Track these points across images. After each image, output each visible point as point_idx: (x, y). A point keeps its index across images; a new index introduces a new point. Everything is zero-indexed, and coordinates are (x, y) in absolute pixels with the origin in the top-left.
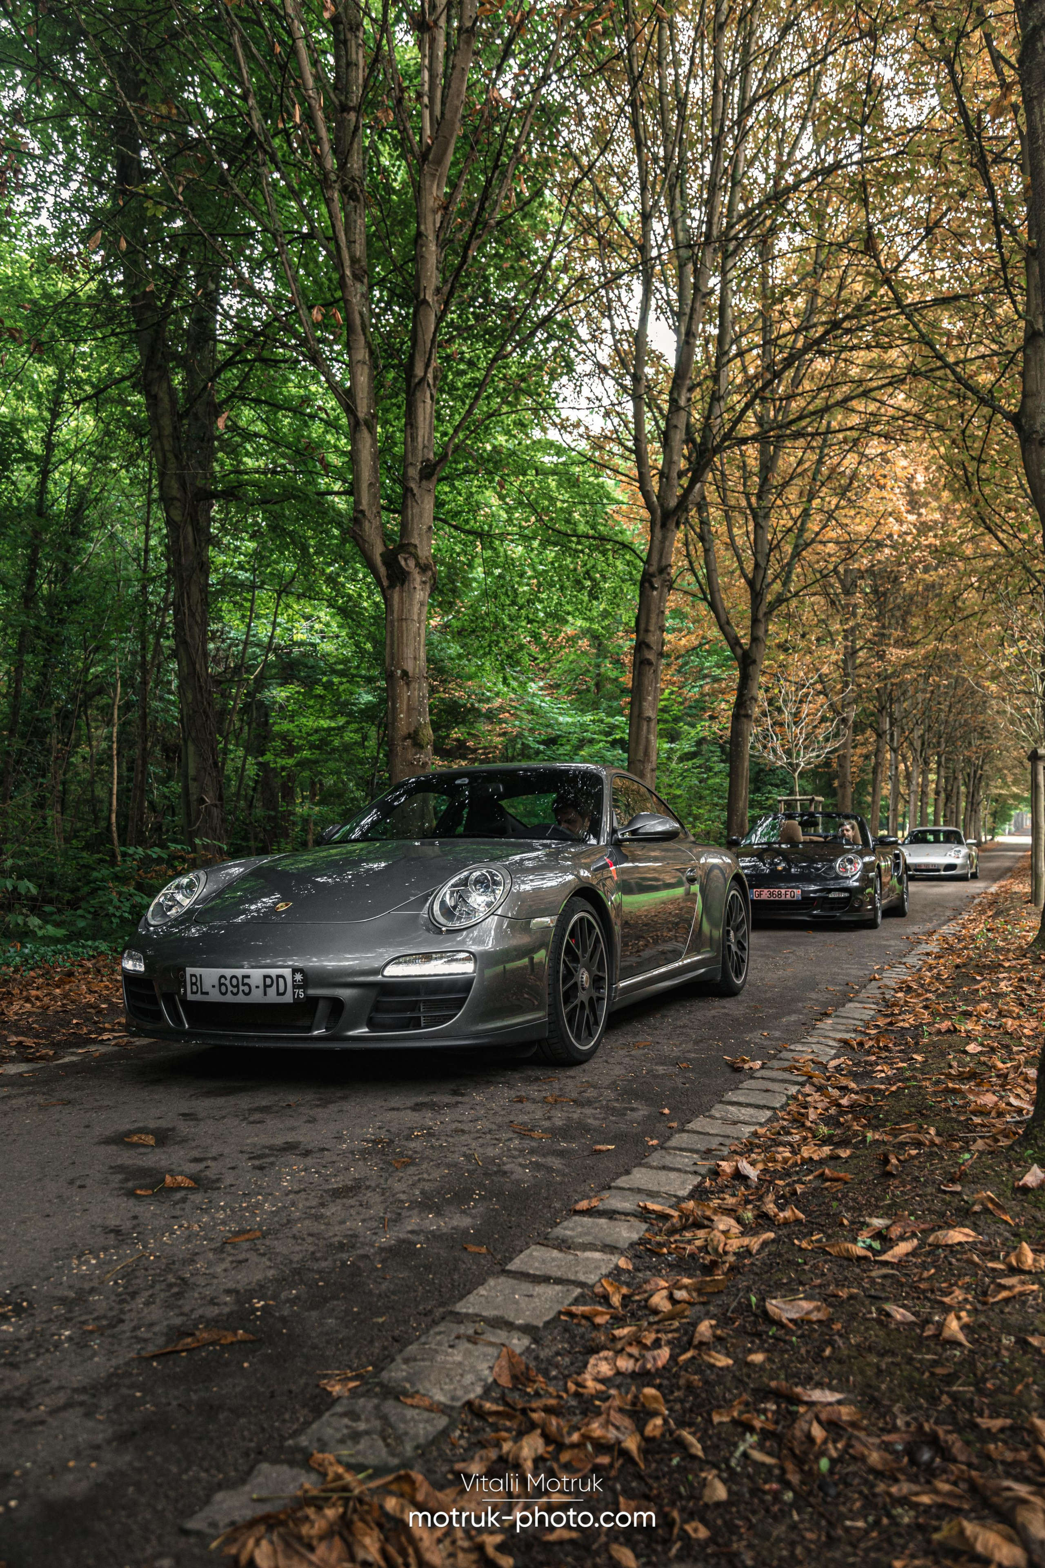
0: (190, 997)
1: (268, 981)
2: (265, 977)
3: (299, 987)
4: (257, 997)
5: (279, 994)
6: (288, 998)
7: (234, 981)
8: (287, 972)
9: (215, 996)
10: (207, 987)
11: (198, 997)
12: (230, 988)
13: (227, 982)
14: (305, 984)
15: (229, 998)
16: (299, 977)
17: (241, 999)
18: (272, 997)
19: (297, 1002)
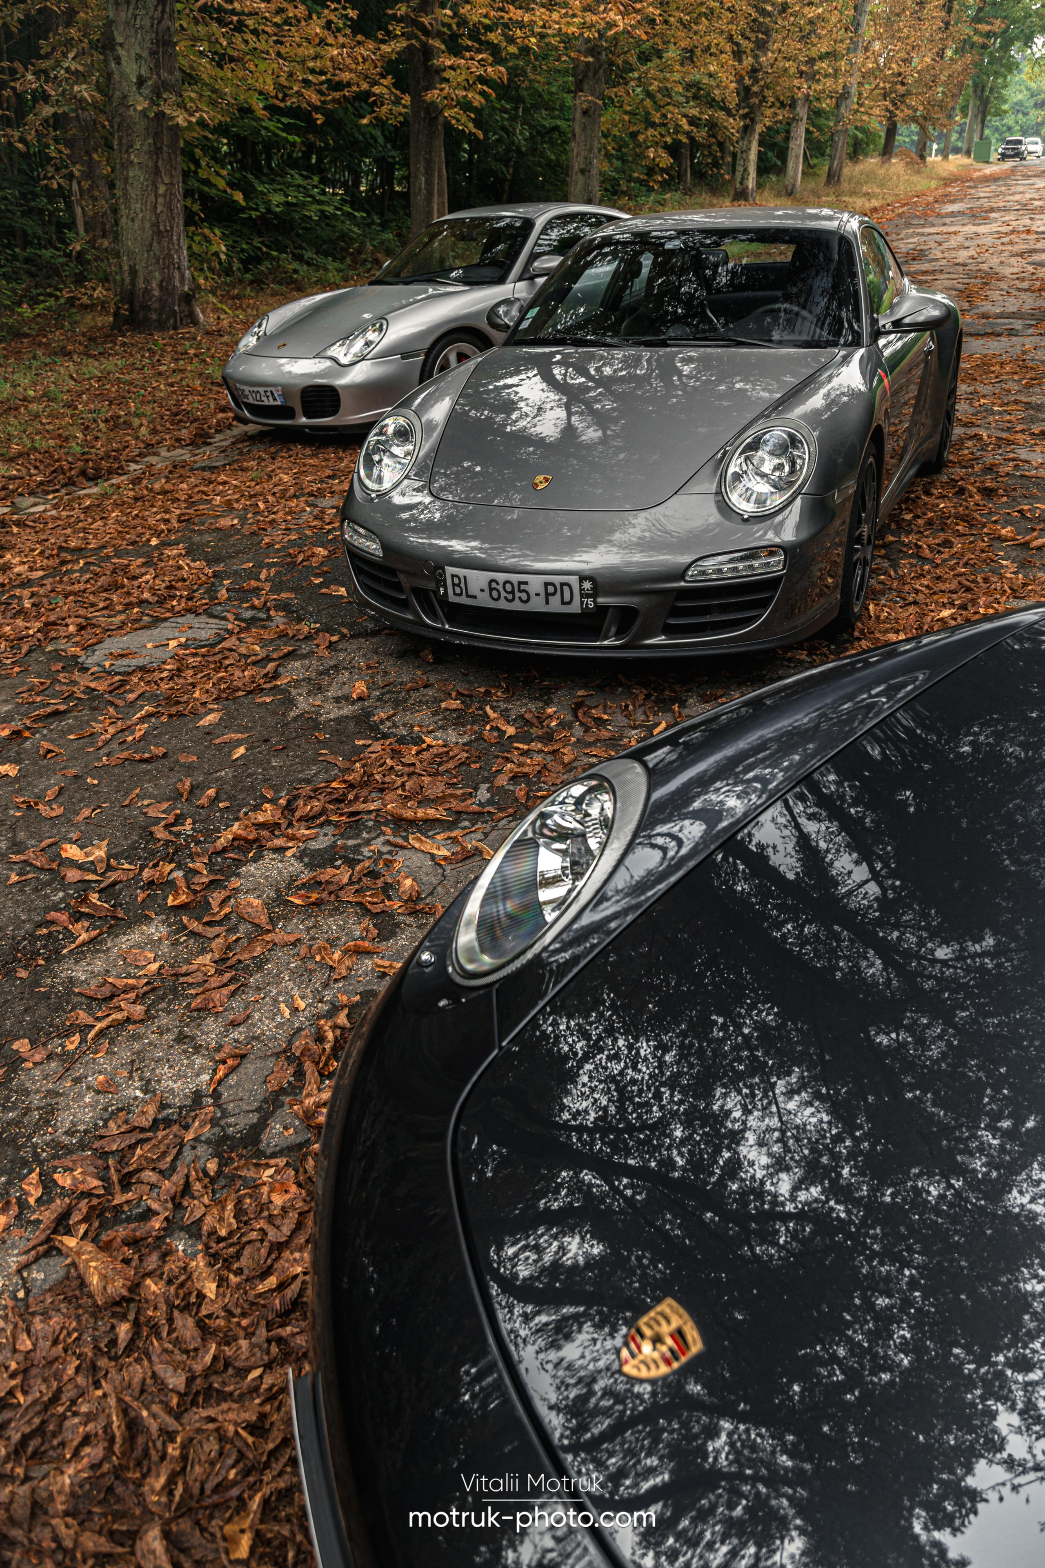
0: (452, 598)
1: (551, 589)
2: (546, 584)
3: (588, 596)
4: (537, 605)
5: (563, 603)
6: (575, 608)
7: (509, 587)
8: (573, 580)
9: (484, 600)
10: (474, 589)
11: (464, 600)
12: (503, 594)
13: (500, 588)
14: (595, 592)
15: (503, 605)
16: (587, 585)
17: (517, 606)
18: (555, 606)
19: (585, 614)
